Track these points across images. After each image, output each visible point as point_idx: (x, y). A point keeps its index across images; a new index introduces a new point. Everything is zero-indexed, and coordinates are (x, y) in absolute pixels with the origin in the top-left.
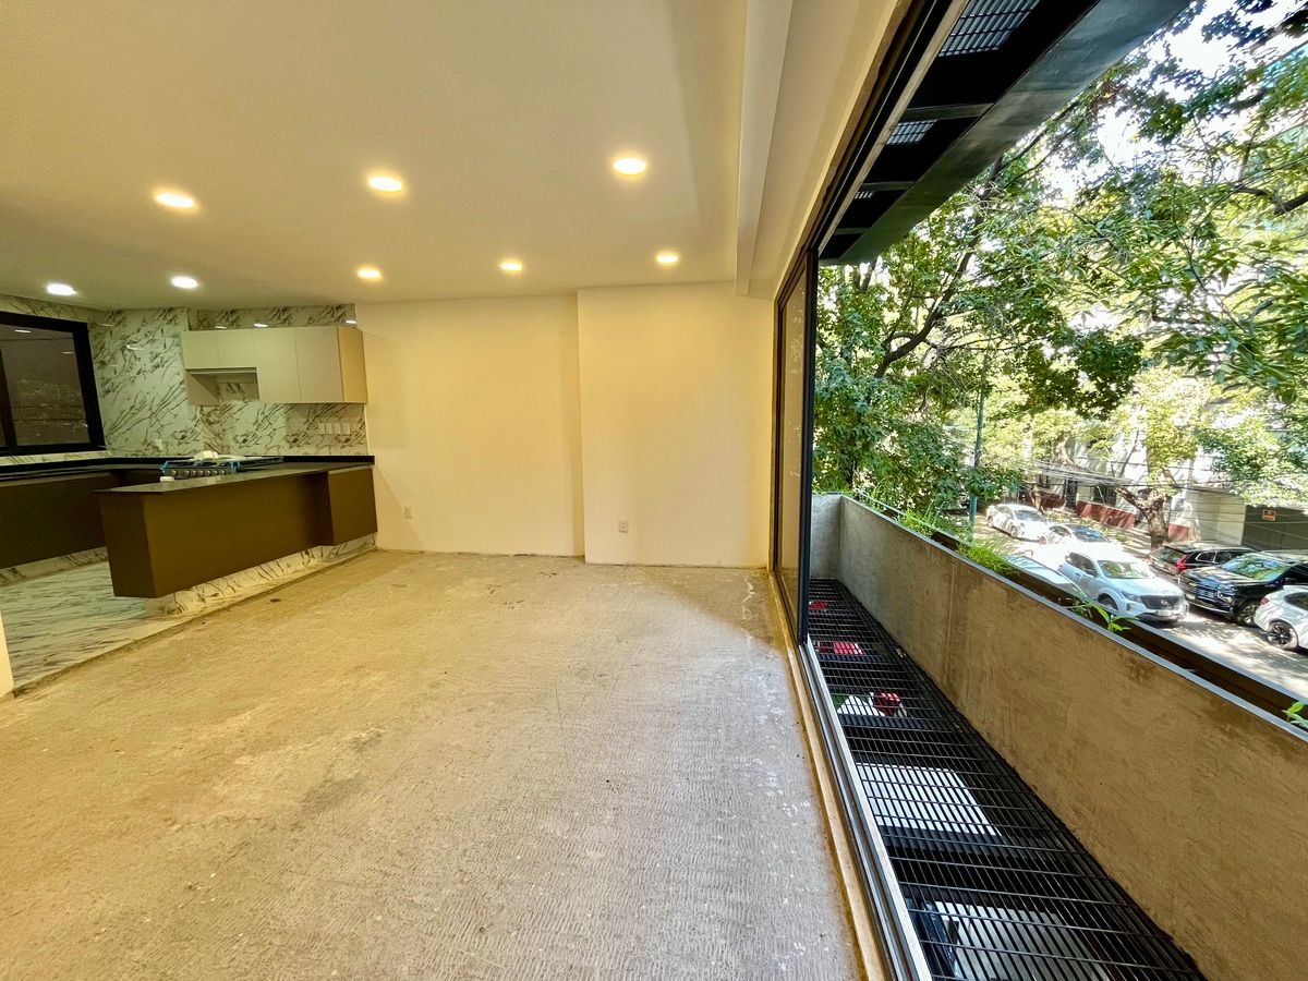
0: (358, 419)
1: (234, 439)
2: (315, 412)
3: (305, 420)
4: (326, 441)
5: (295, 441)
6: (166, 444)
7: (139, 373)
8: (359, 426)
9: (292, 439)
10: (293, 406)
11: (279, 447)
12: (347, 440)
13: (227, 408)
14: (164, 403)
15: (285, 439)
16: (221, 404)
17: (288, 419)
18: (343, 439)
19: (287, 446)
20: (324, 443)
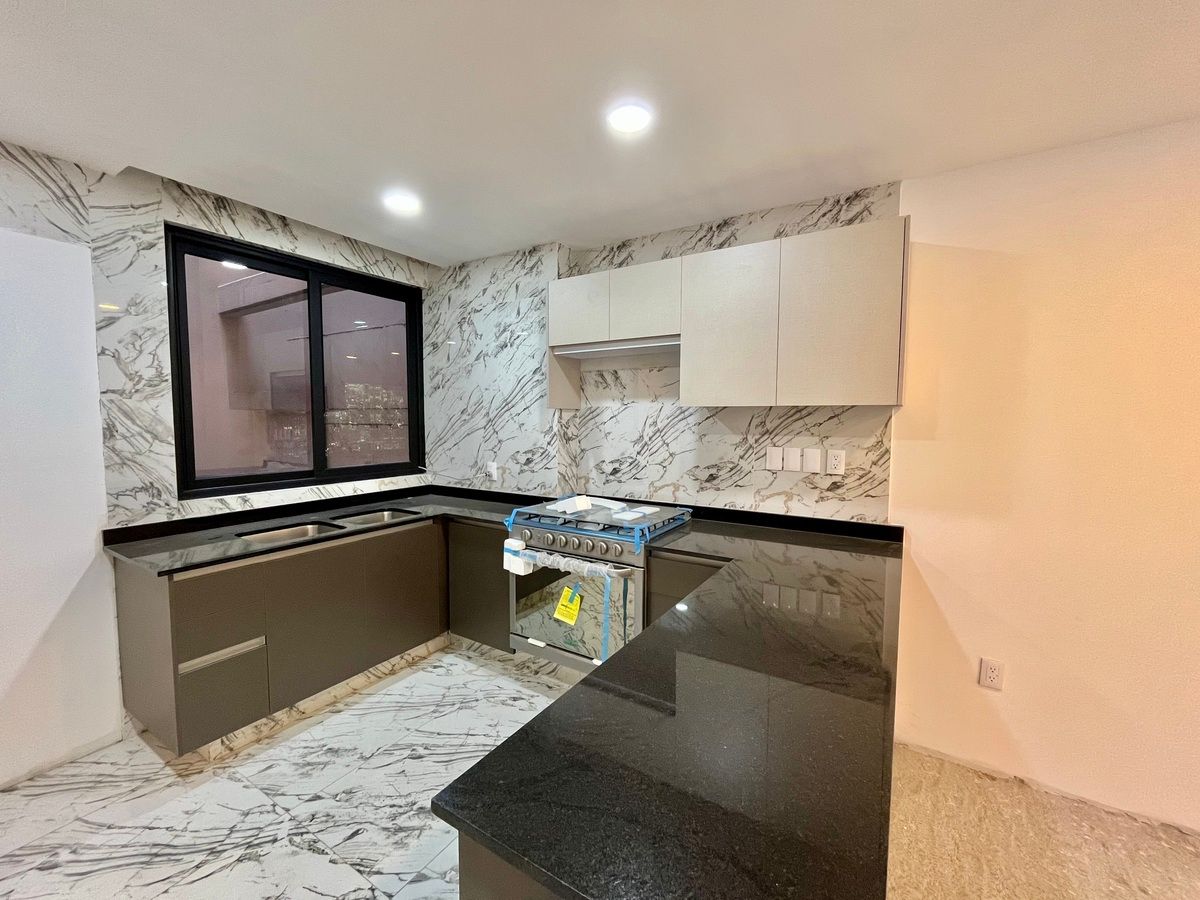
0: (873, 441)
1: (598, 467)
2: (763, 423)
3: (738, 439)
4: (782, 483)
5: (712, 478)
6: (503, 470)
7: (477, 359)
8: (873, 456)
9: (705, 475)
10: (716, 412)
11: (677, 488)
12: (835, 486)
13: (593, 413)
14: (507, 404)
15: (691, 473)
16: (583, 406)
17: (702, 436)
18: (828, 482)
19: (691, 486)
20: (775, 489)
